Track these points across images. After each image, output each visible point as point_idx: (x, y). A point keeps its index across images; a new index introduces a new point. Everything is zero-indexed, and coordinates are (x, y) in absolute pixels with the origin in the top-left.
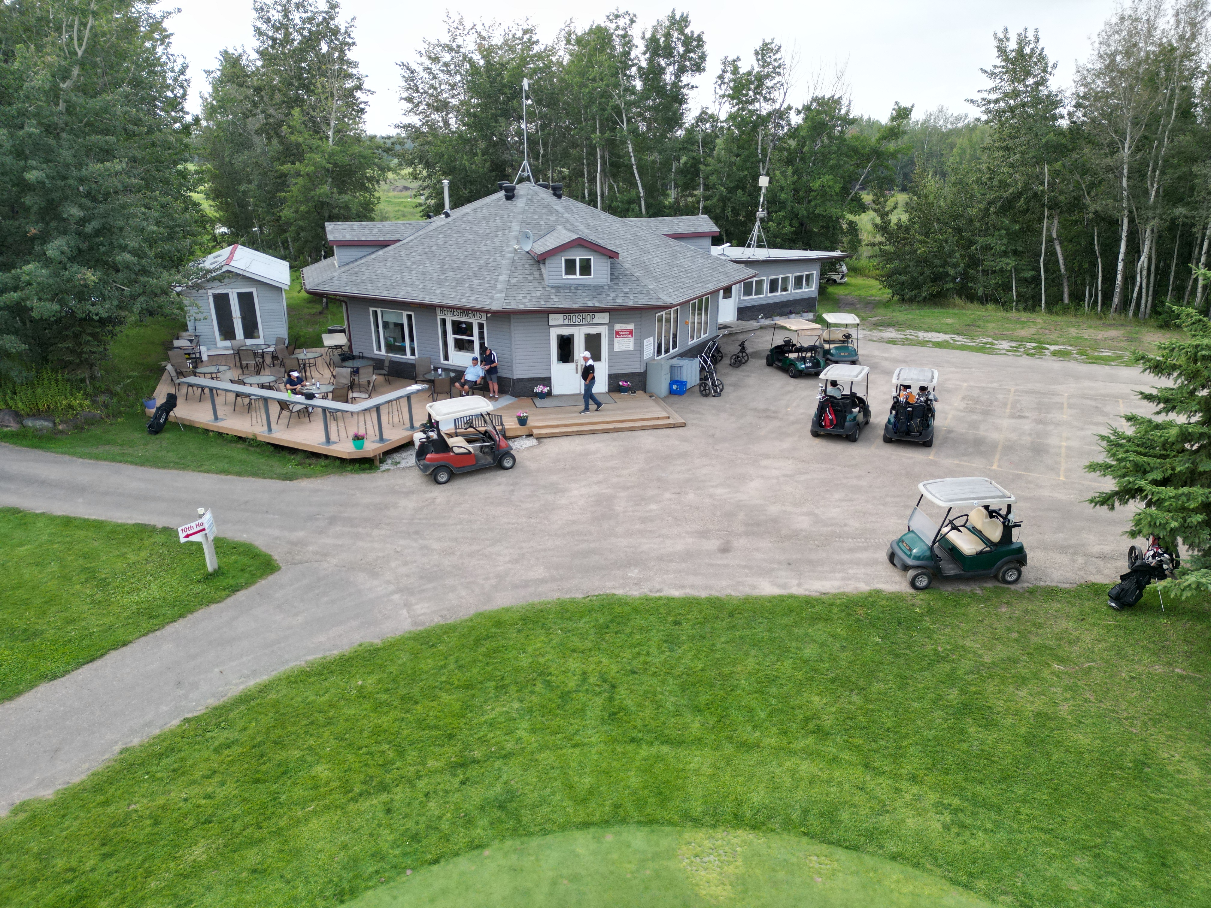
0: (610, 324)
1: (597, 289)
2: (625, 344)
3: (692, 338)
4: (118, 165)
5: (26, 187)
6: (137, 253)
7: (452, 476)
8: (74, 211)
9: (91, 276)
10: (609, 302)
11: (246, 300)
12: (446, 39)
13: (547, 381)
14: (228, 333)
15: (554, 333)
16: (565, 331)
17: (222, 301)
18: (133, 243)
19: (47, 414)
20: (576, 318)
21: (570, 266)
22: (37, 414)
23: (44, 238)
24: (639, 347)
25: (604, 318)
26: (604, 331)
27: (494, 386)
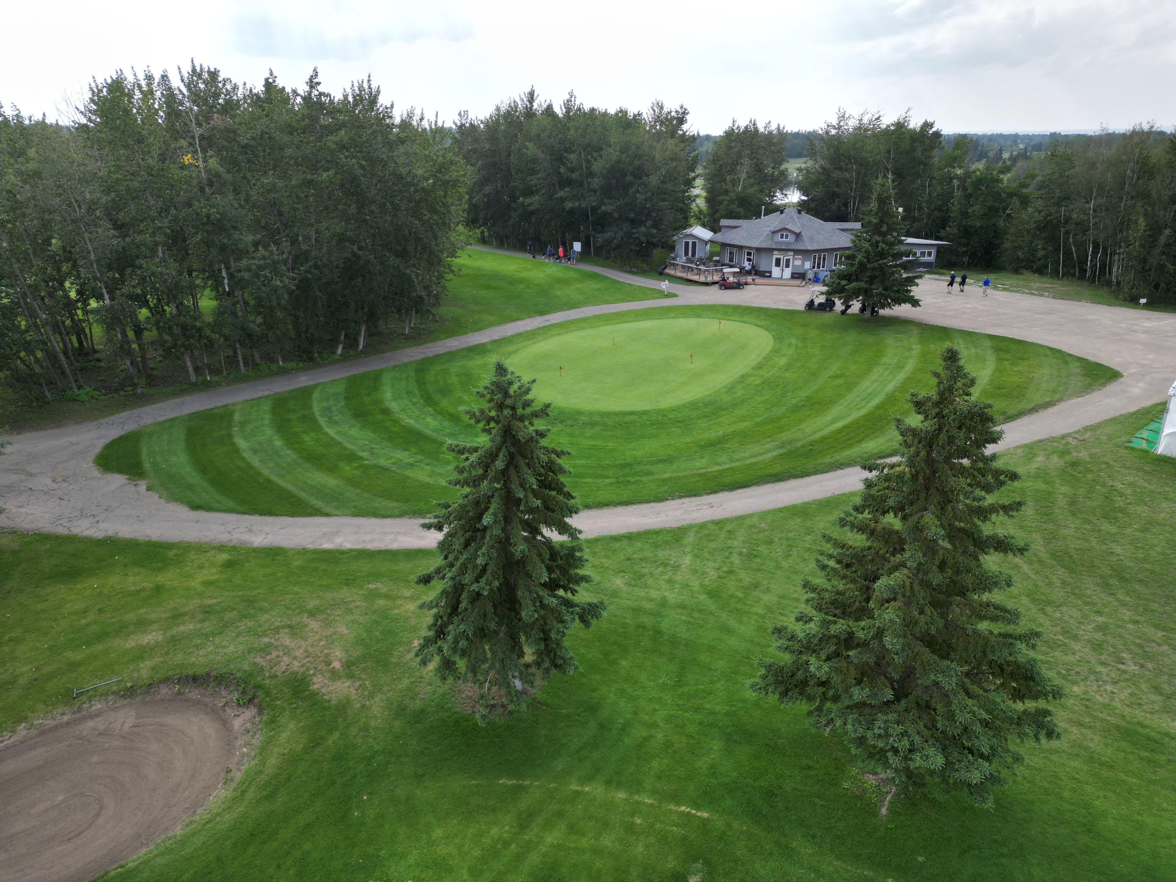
0: (794, 256)
1: (789, 243)
2: (798, 263)
3: (835, 265)
4: (666, 203)
5: (645, 208)
6: (666, 226)
7: (726, 288)
8: (654, 215)
9: (655, 231)
10: (794, 247)
11: (694, 244)
12: (835, 123)
13: (770, 272)
14: (686, 254)
15: (775, 257)
16: (778, 257)
17: (687, 244)
18: (665, 223)
19: (637, 268)
20: (782, 253)
21: (782, 237)
22: (634, 267)
23: (646, 221)
24: (803, 264)
25: (792, 253)
26: (791, 258)
27: (753, 272)
